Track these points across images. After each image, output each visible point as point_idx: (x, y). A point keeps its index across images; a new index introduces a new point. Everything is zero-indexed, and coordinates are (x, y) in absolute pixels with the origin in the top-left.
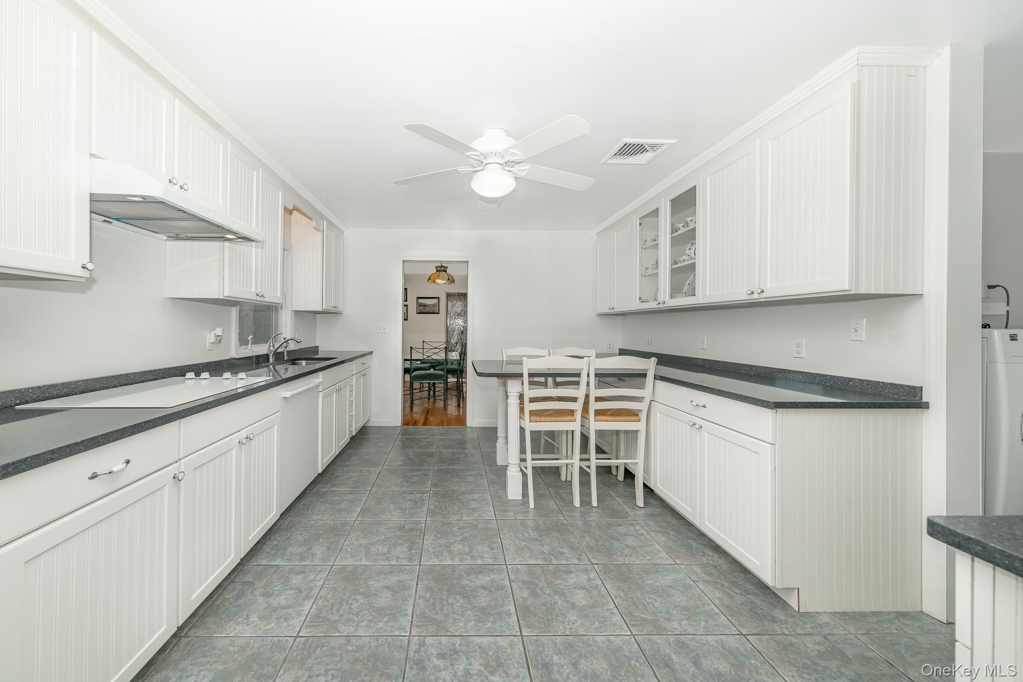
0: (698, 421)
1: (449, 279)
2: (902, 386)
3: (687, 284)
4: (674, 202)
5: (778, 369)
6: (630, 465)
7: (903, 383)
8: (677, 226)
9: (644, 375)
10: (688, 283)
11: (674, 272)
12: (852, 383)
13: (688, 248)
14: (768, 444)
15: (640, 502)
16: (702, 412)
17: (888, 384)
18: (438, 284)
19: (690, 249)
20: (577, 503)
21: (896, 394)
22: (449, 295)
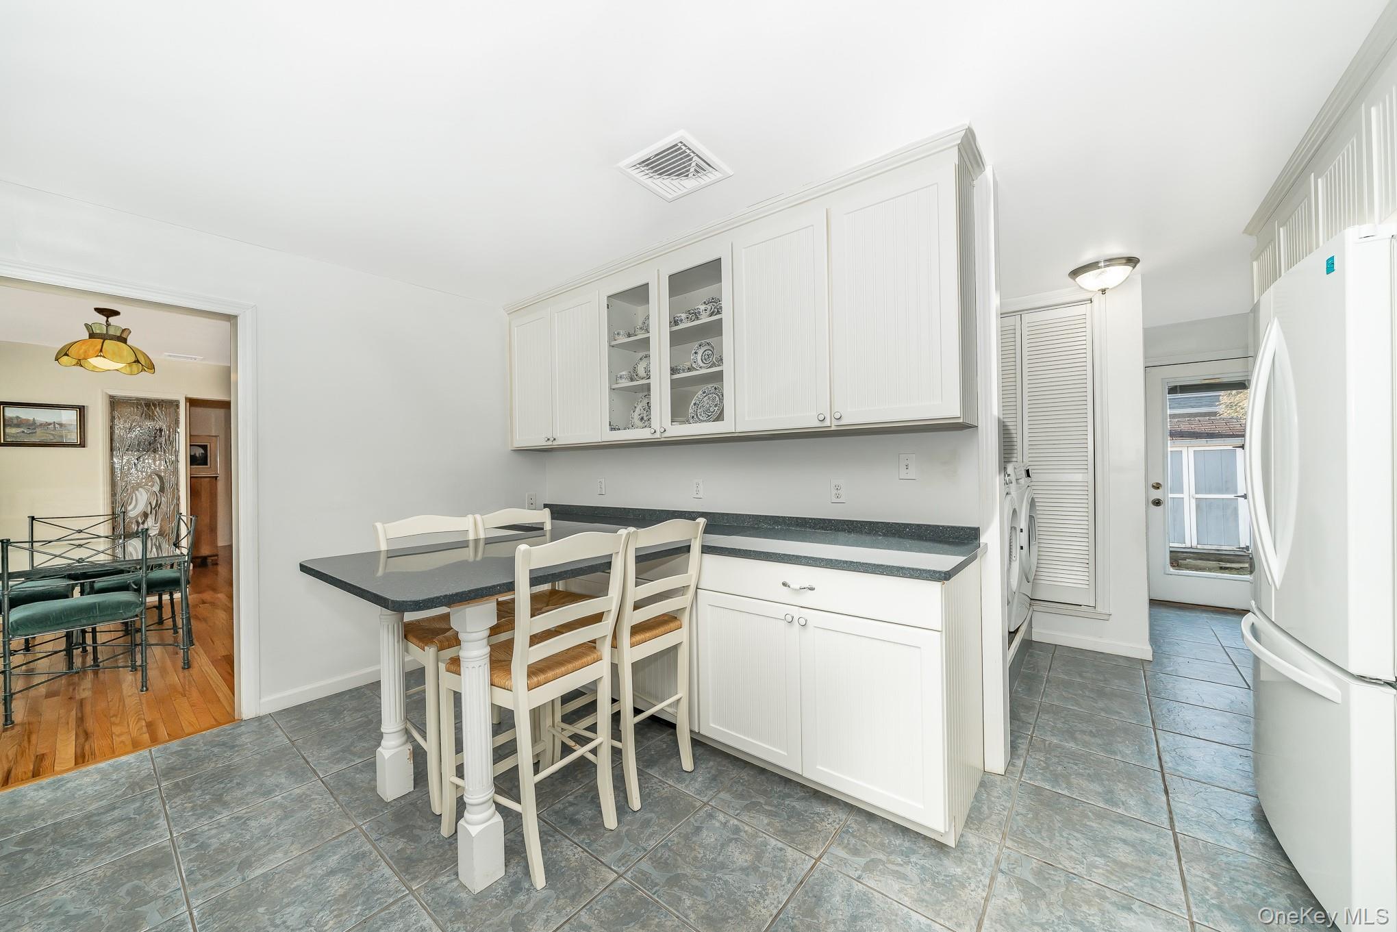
0: (796, 612)
1: (137, 361)
2: (963, 528)
3: (692, 404)
4: (673, 279)
5: (814, 519)
6: (669, 710)
7: (964, 525)
8: (679, 315)
9: (687, 549)
10: (693, 402)
11: (675, 384)
12: (908, 530)
13: (693, 352)
14: (937, 632)
15: (687, 763)
16: (808, 599)
17: (948, 527)
18: (94, 369)
19: (696, 353)
20: (610, 819)
21: (957, 538)
22: (115, 403)
